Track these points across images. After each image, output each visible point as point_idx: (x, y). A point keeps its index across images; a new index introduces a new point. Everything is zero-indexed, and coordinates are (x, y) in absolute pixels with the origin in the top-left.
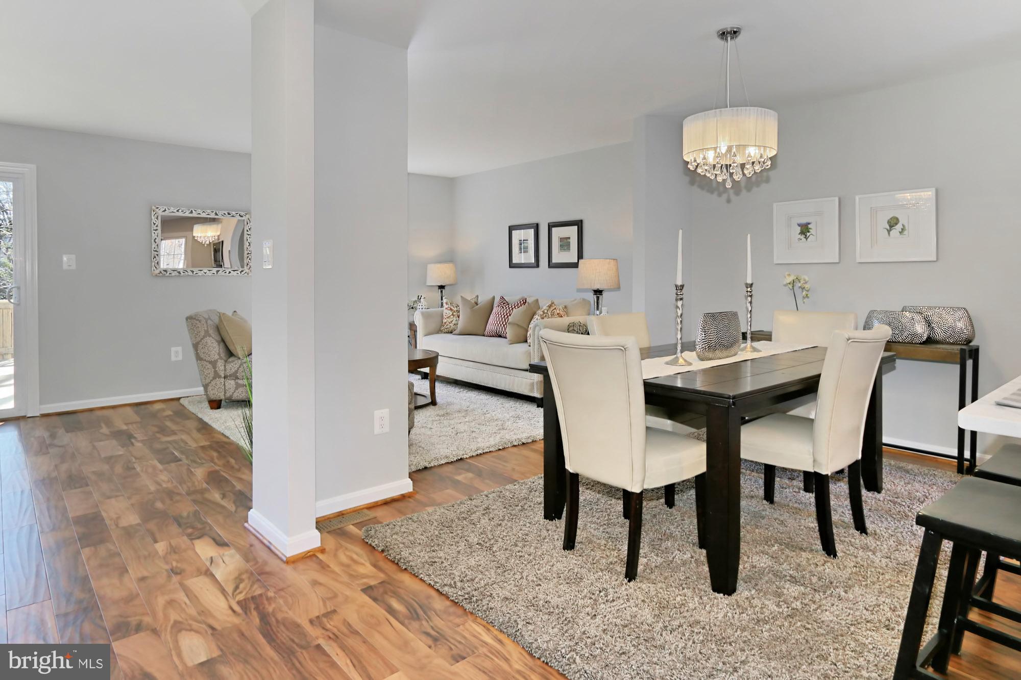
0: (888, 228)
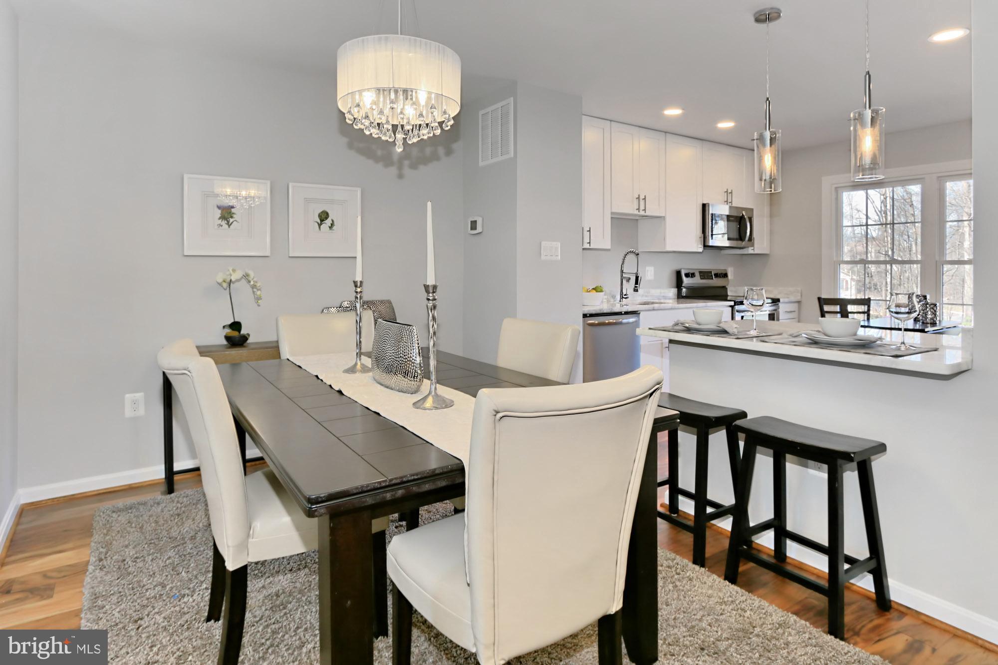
0: (319, 221)
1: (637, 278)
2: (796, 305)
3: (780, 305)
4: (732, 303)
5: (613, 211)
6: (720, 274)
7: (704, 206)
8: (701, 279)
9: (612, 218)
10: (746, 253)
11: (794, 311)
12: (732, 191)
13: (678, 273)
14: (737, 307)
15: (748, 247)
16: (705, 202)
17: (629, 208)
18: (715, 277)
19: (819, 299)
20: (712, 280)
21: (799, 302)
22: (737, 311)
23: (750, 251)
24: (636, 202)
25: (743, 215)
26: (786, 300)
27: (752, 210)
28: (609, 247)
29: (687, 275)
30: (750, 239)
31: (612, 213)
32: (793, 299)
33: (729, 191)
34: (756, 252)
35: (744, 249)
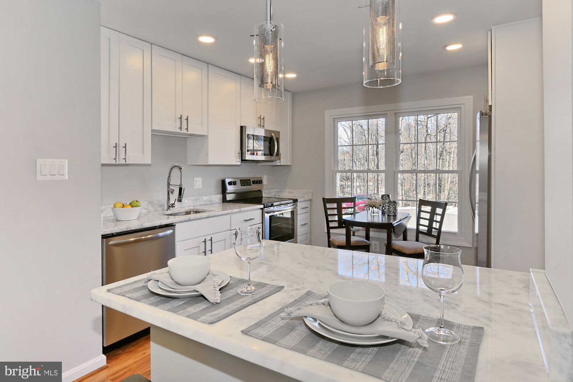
1: (181, 189)
2: (309, 202)
3: (298, 204)
4: (262, 206)
5: (153, 128)
6: (256, 181)
7: (242, 127)
8: (242, 186)
9: (151, 134)
10: (275, 164)
11: (308, 207)
12: (264, 117)
13: (223, 182)
14: (266, 209)
15: (276, 161)
16: (242, 125)
17: (172, 127)
18: (253, 184)
19: (323, 199)
20: (251, 186)
21: (311, 200)
22: (266, 213)
23: (278, 163)
24: (178, 121)
25: (272, 136)
26: (302, 200)
27: (279, 133)
28: (149, 162)
29: (230, 183)
30: (278, 154)
31: (153, 131)
32: (307, 199)
33: (262, 117)
34: (282, 164)
35: (273, 162)
